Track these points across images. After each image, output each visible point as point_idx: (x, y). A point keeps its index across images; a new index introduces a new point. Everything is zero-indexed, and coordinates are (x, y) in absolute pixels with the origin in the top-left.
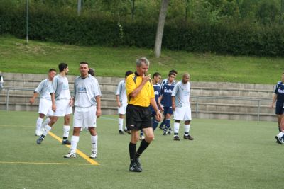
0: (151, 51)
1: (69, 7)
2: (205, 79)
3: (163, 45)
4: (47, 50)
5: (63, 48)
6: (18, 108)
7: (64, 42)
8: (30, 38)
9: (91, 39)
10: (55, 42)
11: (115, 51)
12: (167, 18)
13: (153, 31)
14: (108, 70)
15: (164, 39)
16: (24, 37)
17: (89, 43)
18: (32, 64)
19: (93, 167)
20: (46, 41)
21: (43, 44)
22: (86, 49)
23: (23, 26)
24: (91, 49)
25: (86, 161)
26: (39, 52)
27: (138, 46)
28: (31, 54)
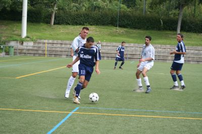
0: (175, 32)
2: (197, 45)
4: (126, 32)
5: (134, 31)
6: (105, 58)
7: (135, 28)
8: (120, 26)
9: (148, 27)
11: (159, 32)
16: (117, 26)
20: (127, 28)
21: (125, 29)
23: (116, 21)
26: (122, 33)
27: (170, 30)
28: (118, 34)
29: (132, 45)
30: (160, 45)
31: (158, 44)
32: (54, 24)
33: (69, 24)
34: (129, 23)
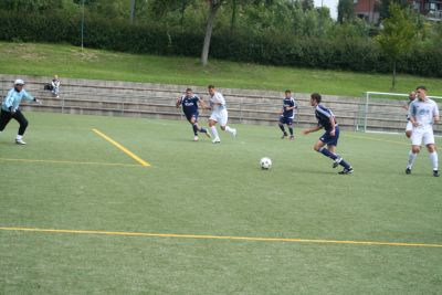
0: (197, 60)
1: (121, 18)
2: (248, 87)
3: (209, 54)
4: (100, 56)
5: (115, 55)
6: (72, 111)
7: (116, 49)
8: (85, 46)
9: (142, 48)
10: (108, 49)
11: (165, 59)
12: (214, 30)
13: (201, 41)
14: (157, 77)
15: (210, 49)
16: (78, 45)
17: (140, 51)
18: (86, 70)
19: (144, 167)
20: (100, 48)
21: (97, 51)
22: (136, 56)
23: (78, 34)
24: (141, 57)
25: (138, 163)
26: (93, 58)
27: (186, 55)
28: (85, 60)
29: (121, 84)
30: (176, 86)
31: (172, 83)
34: (104, 38)
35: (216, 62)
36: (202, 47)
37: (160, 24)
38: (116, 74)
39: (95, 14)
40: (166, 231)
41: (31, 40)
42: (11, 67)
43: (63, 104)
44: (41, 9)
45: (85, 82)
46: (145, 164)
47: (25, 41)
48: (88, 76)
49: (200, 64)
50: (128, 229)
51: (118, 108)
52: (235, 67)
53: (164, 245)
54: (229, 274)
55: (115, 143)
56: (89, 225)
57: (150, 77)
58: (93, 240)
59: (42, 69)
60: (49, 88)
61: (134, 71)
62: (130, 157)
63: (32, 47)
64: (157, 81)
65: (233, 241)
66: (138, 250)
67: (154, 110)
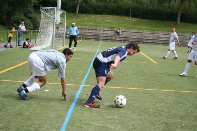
0: (176, 22)
1: (146, 5)
3: (180, 20)
5: (143, 20)
6: (126, 42)
7: (144, 18)
8: (132, 16)
9: (154, 17)
10: (141, 18)
11: (163, 22)
12: (182, 10)
13: (177, 15)
15: (181, 17)
16: (129, 16)
17: (153, 19)
18: (132, 26)
19: (155, 64)
20: (137, 17)
21: (136, 19)
22: (152, 21)
25: (152, 62)
26: (134, 21)
27: (171, 20)
28: (131, 22)
29: (145, 31)
31: (166, 31)
32: (78, 13)
33: (91, 14)
34: (139, 14)
35: (183, 23)
36: (177, 17)
37: (161, 8)
38: (144, 27)
39: (135, 4)
40: (164, 89)
41: (110, 14)
42: (102, 24)
43: (122, 39)
44: (114, 2)
45: (131, 30)
46: (155, 63)
47: (108, 14)
48: (132, 28)
49: (177, 24)
50: (149, 88)
51: (144, 41)
52: (190, 25)
53: (163, 94)
54: (188, 105)
55: (143, 54)
56: (133, 86)
57: (157, 29)
58: (135, 92)
59: (114, 25)
60: (117, 33)
61: (150, 26)
62: (149, 59)
63: (110, 17)
64: (160, 30)
65: (190, 93)
66: (152, 96)
67: (158, 42)
